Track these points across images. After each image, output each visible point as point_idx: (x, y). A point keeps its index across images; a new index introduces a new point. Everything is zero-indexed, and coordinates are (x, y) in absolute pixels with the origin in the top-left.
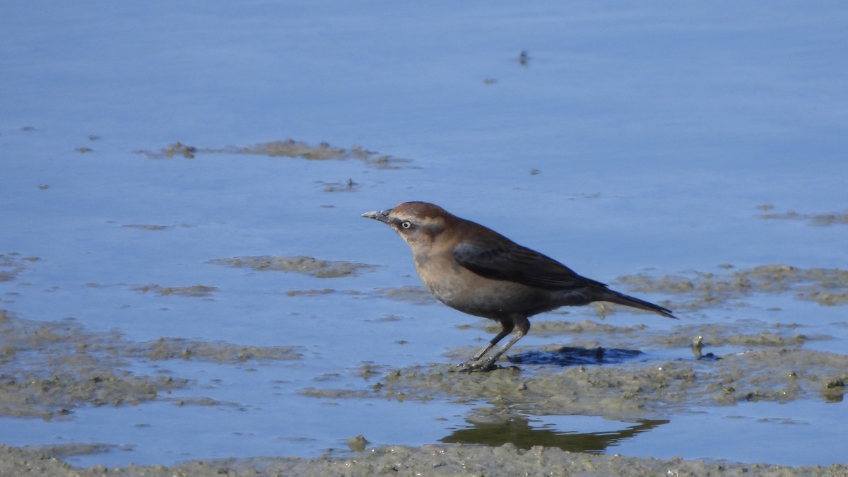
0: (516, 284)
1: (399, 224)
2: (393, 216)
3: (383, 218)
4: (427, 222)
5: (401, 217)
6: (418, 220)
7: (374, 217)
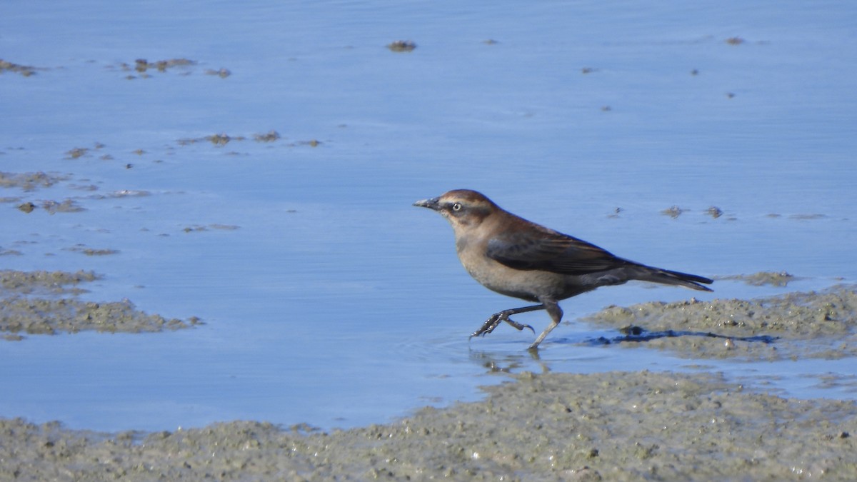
0: (545, 272)
1: (449, 207)
2: (443, 201)
3: (433, 205)
4: (475, 204)
5: (451, 200)
6: (468, 202)
7: (425, 205)
